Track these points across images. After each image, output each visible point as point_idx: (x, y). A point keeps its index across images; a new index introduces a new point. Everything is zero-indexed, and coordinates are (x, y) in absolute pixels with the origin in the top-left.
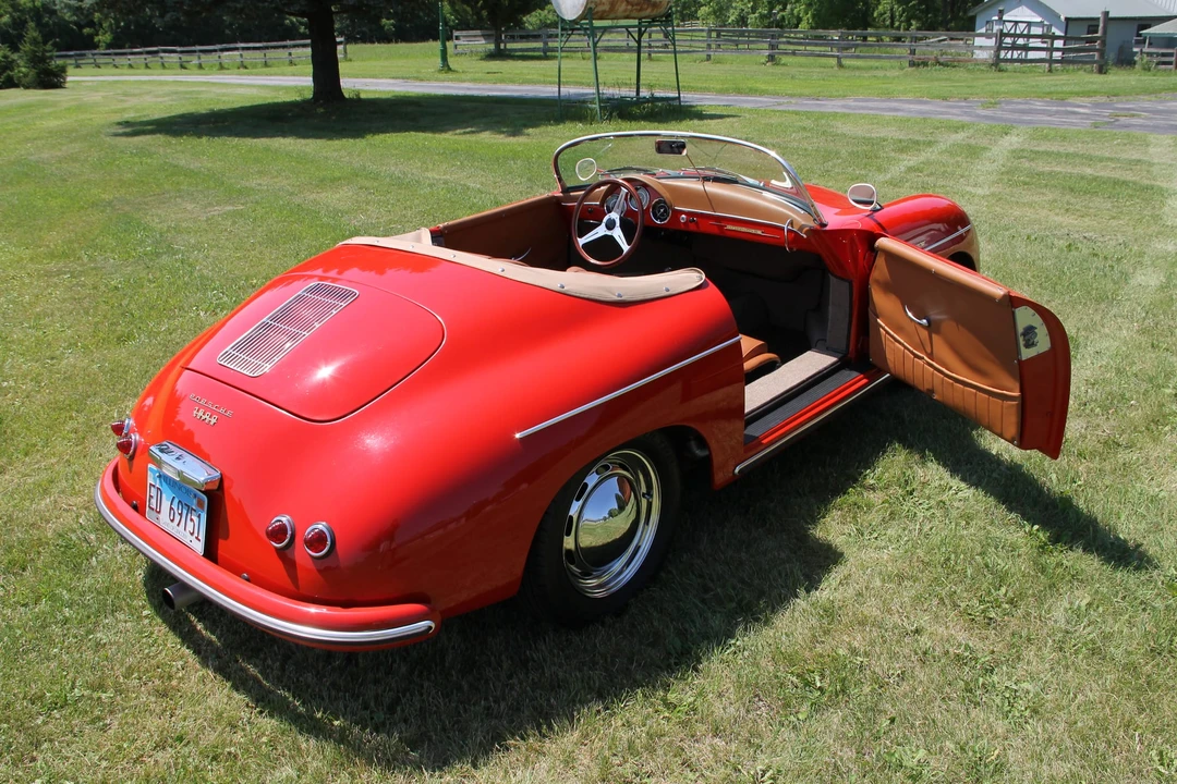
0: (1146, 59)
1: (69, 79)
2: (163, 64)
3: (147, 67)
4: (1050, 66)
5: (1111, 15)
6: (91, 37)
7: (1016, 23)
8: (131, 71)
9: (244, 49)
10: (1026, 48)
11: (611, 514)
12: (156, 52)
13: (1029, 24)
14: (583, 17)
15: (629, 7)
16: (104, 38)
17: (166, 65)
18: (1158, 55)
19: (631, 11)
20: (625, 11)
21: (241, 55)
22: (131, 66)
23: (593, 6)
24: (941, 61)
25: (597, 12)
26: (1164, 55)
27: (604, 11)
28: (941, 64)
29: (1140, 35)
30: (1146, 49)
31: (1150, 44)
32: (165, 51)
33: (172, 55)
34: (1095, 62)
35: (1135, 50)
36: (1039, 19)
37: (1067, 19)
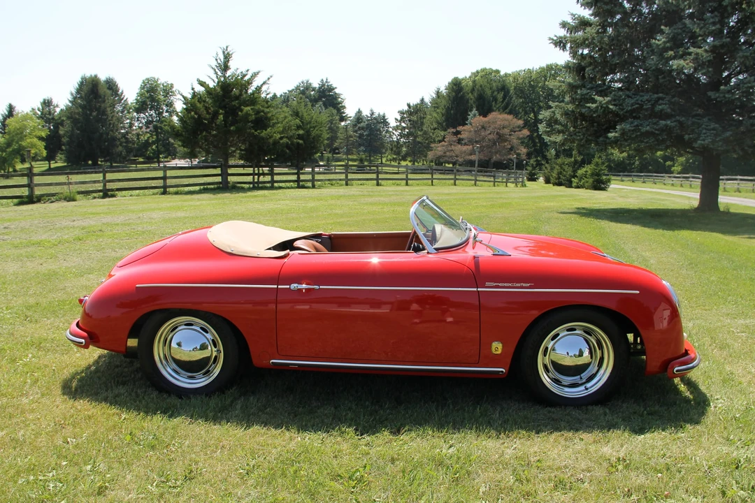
1: (612, 186)
2: (691, 185)
3: (681, 186)
6: (670, 167)
8: (672, 187)
9: (741, 180)
12: (688, 178)
16: (677, 168)
17: (693, 186)
21: (738, 184)
22: (673, 185)
32: (693, 178)
33: (697, 180)
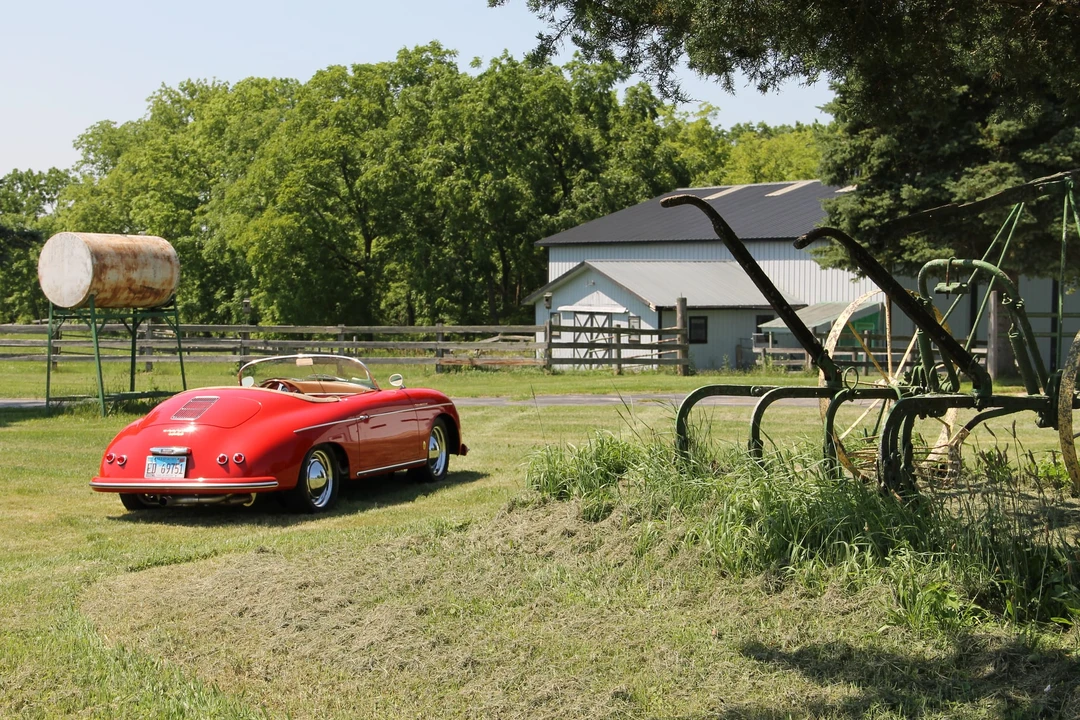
0: (772, 362)
4: (619, 367)
5: (689, 304)
7: (592, 315)
10: (592, 346)
11: (318, 477)
13: (610, 316)
14: (84, 304)
15: (132, 295)
18: (786, 357)
19: (133, 299)
20: (127, 299)
23: (95, 293)
24: (478, 363)
25: (98, 300)
26: (793, 357)
27: (105, 299)
28: (477, 367)
29: (759, 330)
30: (770, 350)
31: (775, 342)
34: (677, 362)
35: (756, 350)
36: (622, 310)
37: (659, 309)
